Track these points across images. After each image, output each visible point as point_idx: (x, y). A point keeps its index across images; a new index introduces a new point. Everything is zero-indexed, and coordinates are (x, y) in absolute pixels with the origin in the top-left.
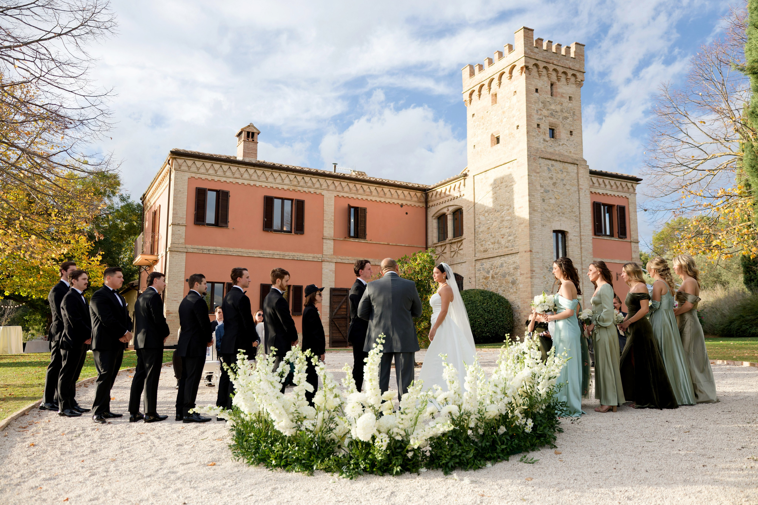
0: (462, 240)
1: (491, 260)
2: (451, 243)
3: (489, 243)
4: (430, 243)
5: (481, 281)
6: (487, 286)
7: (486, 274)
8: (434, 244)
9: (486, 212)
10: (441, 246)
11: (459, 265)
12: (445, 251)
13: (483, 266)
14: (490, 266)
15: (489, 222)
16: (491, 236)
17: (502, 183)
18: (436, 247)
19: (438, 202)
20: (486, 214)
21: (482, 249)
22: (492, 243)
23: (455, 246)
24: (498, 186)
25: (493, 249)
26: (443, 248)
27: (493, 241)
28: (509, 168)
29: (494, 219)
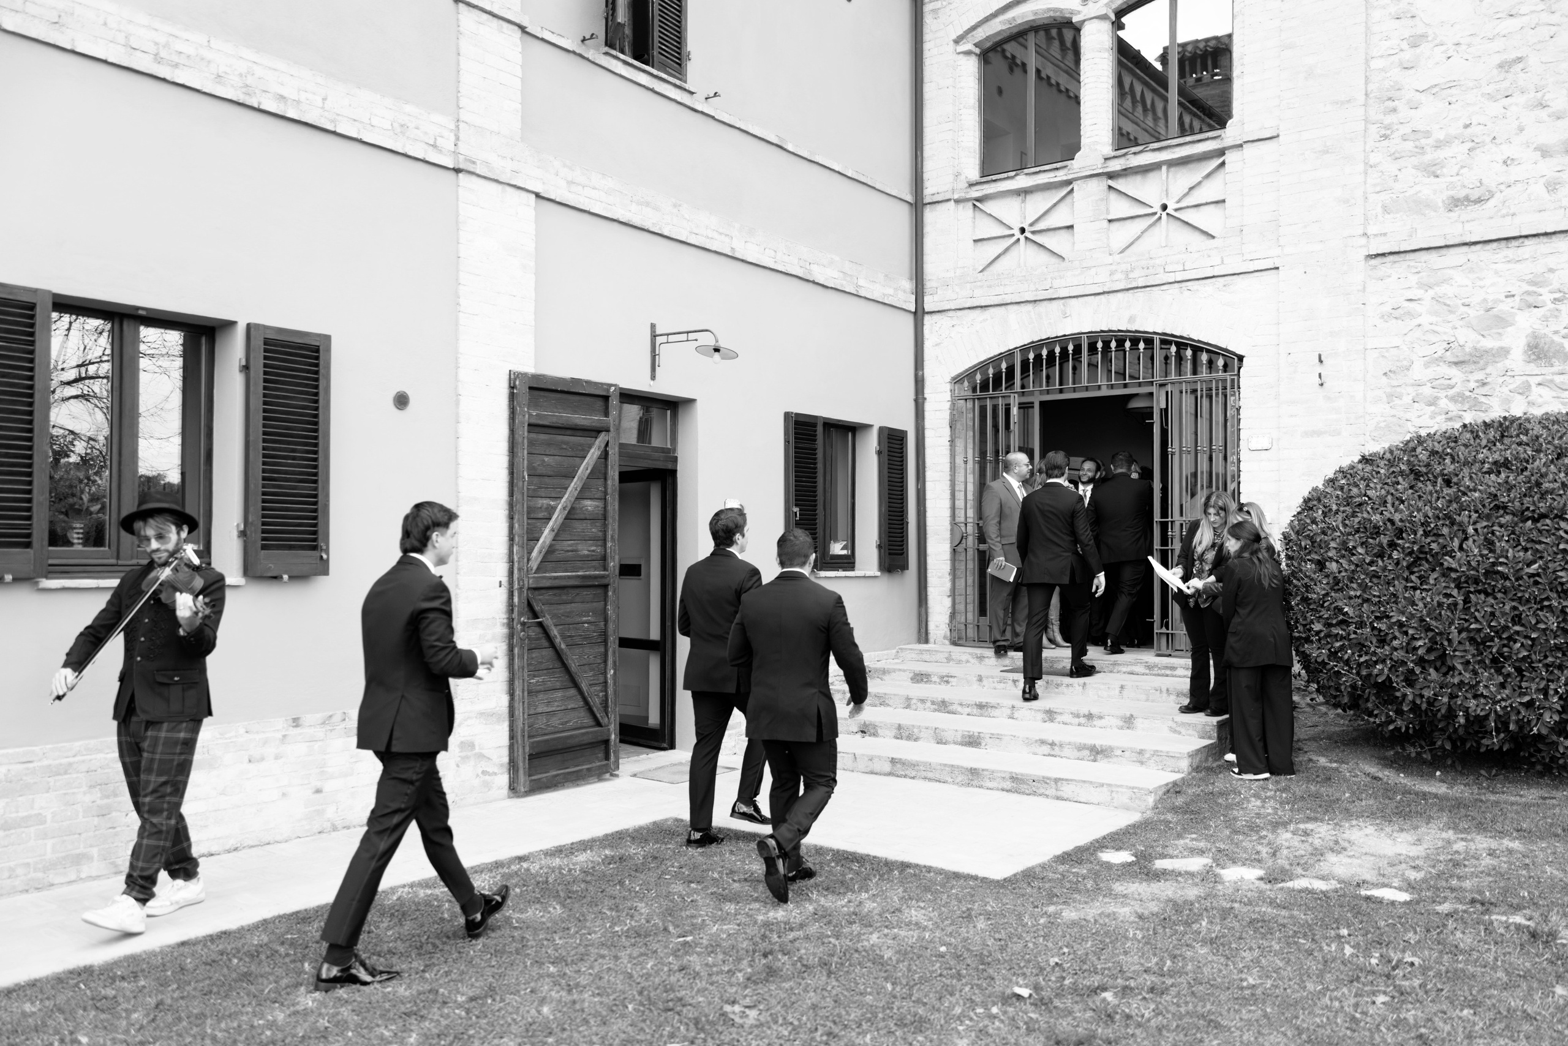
0: (1221, 152)
2: (1111, 176)
4: (936, 182)
5: (1419, 372)
6: (1476, 405)
7: (1468, 339)
8: (971, 185)
10: (1024, 192)
11: (1208, 288)
12: (1058, 218)
13: (1440, 290)
14: (1518, 288)
18: (978, 200)
21: (1434, 191)
23: (1150, 190)
26: (1038, 204)
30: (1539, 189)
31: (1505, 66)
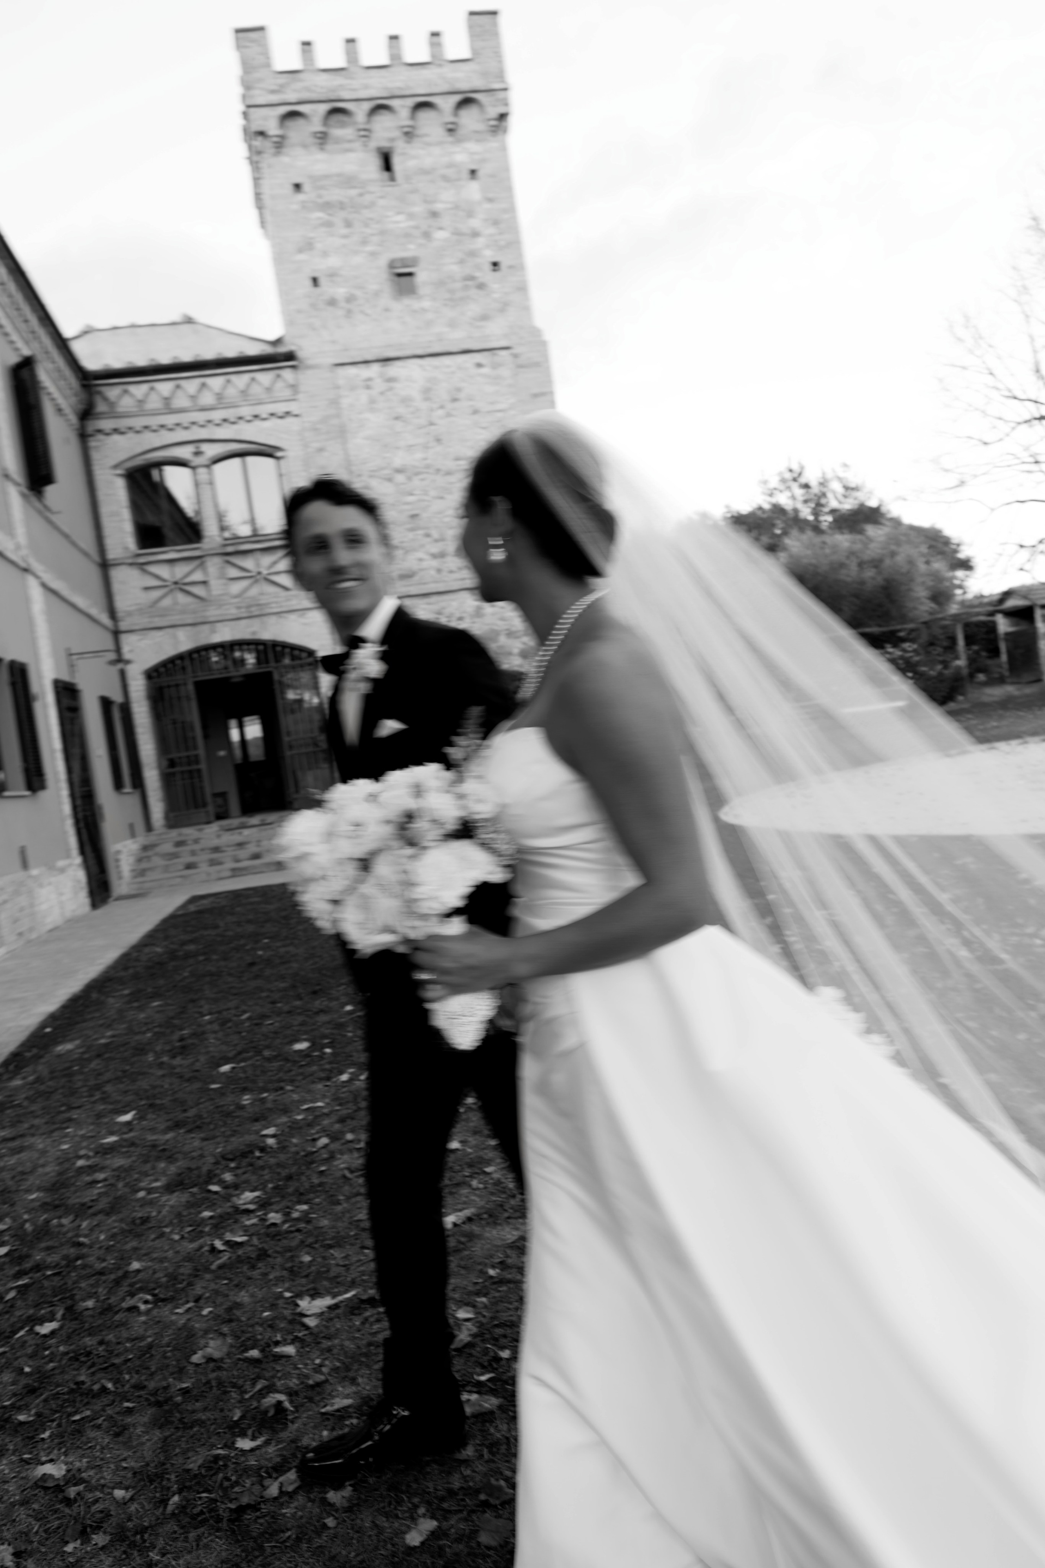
1: (434, 599)
3: (420, 555)
4: (114, 552)
8: (134, 555)
9: (399, 471)
10: (171, 561)
11: (293, 617)
12: (197, 577)
15: (410, 499)
16: (428, 535)
17: (455, 400)
18: (142, 564)
19: (154, 421)
20: (400, 478)
22: (434, 556)
24: (442, 407)
25: (439, 571)
26: (184, 568)
27: (435, 549)
28: (479, 365)
29: (433, 493)
30: (433, 572)
31: (414, 516)
